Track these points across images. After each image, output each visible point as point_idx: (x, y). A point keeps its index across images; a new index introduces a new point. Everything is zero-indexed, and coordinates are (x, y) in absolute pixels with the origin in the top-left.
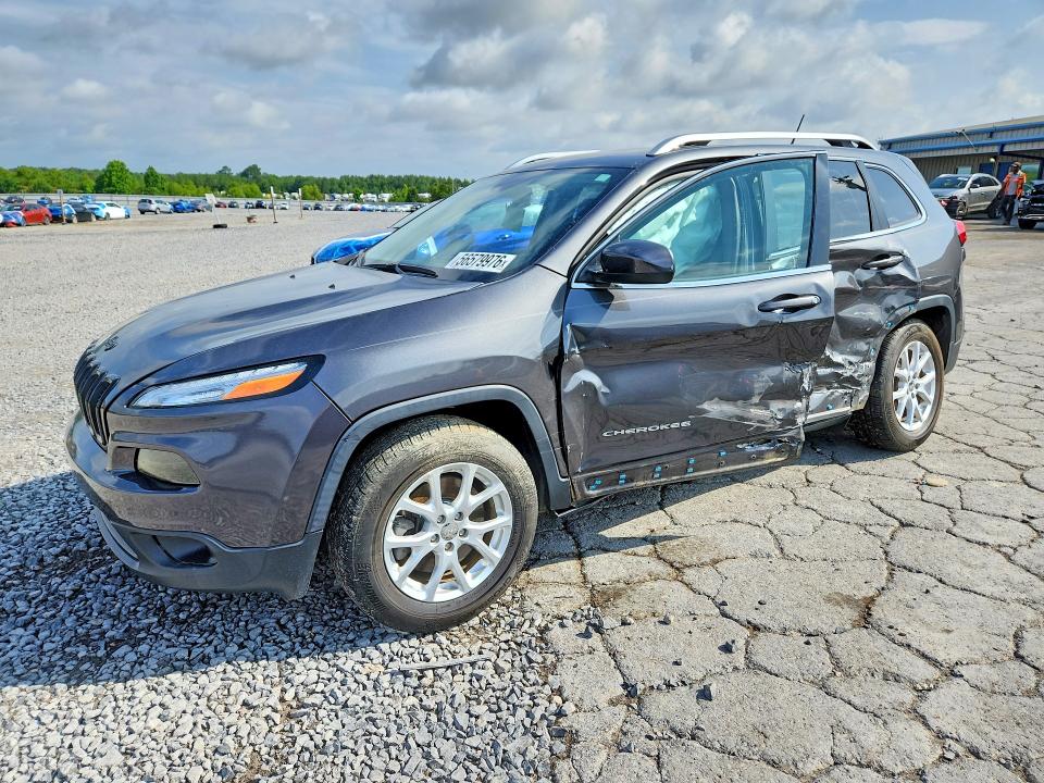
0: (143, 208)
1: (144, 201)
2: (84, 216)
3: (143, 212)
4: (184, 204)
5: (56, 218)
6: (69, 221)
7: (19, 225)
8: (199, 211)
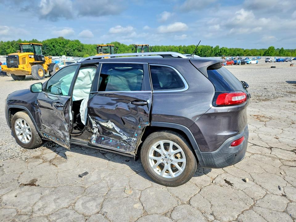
0: (266, 60)
1: (268, 58)
2: (243, 63)
3: (266, 62)
4: (281, 59)
5: (235, 64)
6: (238, 64)
7: (225, 65)
8: (286, 61)
